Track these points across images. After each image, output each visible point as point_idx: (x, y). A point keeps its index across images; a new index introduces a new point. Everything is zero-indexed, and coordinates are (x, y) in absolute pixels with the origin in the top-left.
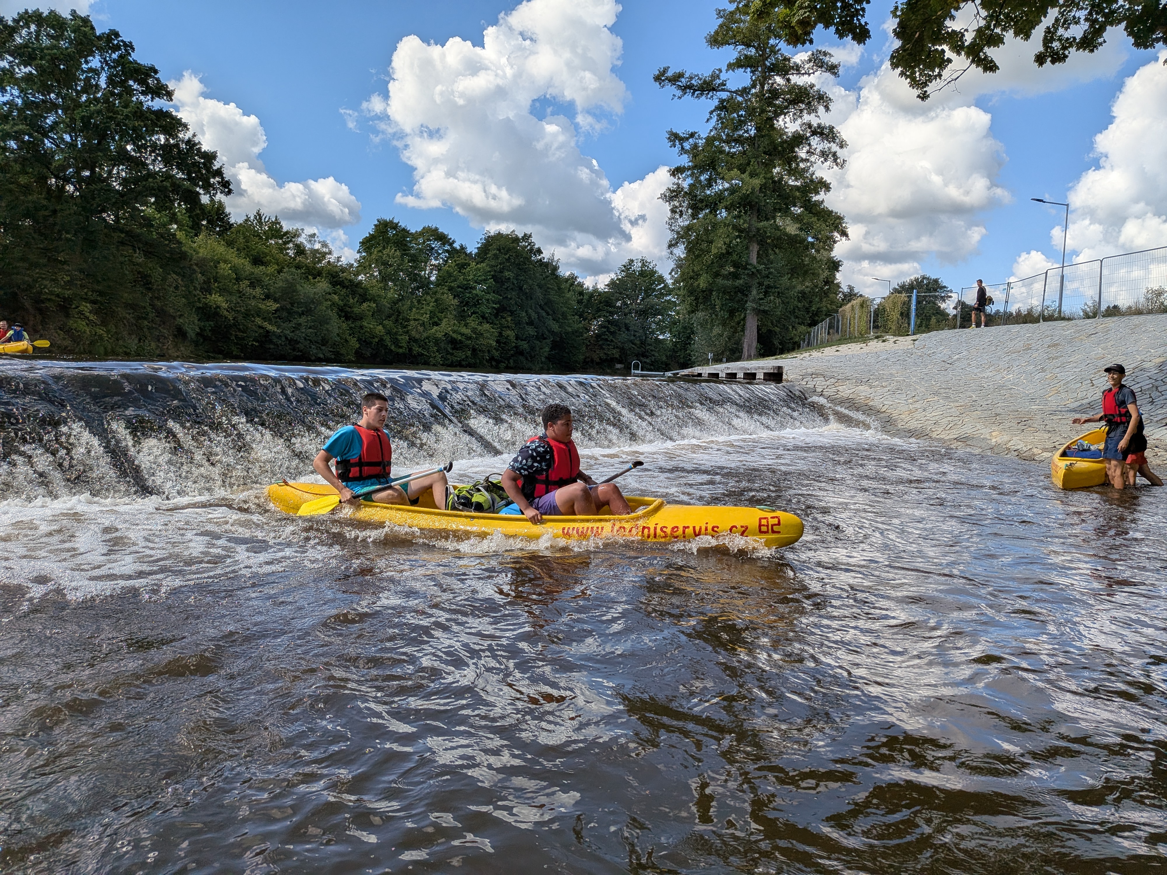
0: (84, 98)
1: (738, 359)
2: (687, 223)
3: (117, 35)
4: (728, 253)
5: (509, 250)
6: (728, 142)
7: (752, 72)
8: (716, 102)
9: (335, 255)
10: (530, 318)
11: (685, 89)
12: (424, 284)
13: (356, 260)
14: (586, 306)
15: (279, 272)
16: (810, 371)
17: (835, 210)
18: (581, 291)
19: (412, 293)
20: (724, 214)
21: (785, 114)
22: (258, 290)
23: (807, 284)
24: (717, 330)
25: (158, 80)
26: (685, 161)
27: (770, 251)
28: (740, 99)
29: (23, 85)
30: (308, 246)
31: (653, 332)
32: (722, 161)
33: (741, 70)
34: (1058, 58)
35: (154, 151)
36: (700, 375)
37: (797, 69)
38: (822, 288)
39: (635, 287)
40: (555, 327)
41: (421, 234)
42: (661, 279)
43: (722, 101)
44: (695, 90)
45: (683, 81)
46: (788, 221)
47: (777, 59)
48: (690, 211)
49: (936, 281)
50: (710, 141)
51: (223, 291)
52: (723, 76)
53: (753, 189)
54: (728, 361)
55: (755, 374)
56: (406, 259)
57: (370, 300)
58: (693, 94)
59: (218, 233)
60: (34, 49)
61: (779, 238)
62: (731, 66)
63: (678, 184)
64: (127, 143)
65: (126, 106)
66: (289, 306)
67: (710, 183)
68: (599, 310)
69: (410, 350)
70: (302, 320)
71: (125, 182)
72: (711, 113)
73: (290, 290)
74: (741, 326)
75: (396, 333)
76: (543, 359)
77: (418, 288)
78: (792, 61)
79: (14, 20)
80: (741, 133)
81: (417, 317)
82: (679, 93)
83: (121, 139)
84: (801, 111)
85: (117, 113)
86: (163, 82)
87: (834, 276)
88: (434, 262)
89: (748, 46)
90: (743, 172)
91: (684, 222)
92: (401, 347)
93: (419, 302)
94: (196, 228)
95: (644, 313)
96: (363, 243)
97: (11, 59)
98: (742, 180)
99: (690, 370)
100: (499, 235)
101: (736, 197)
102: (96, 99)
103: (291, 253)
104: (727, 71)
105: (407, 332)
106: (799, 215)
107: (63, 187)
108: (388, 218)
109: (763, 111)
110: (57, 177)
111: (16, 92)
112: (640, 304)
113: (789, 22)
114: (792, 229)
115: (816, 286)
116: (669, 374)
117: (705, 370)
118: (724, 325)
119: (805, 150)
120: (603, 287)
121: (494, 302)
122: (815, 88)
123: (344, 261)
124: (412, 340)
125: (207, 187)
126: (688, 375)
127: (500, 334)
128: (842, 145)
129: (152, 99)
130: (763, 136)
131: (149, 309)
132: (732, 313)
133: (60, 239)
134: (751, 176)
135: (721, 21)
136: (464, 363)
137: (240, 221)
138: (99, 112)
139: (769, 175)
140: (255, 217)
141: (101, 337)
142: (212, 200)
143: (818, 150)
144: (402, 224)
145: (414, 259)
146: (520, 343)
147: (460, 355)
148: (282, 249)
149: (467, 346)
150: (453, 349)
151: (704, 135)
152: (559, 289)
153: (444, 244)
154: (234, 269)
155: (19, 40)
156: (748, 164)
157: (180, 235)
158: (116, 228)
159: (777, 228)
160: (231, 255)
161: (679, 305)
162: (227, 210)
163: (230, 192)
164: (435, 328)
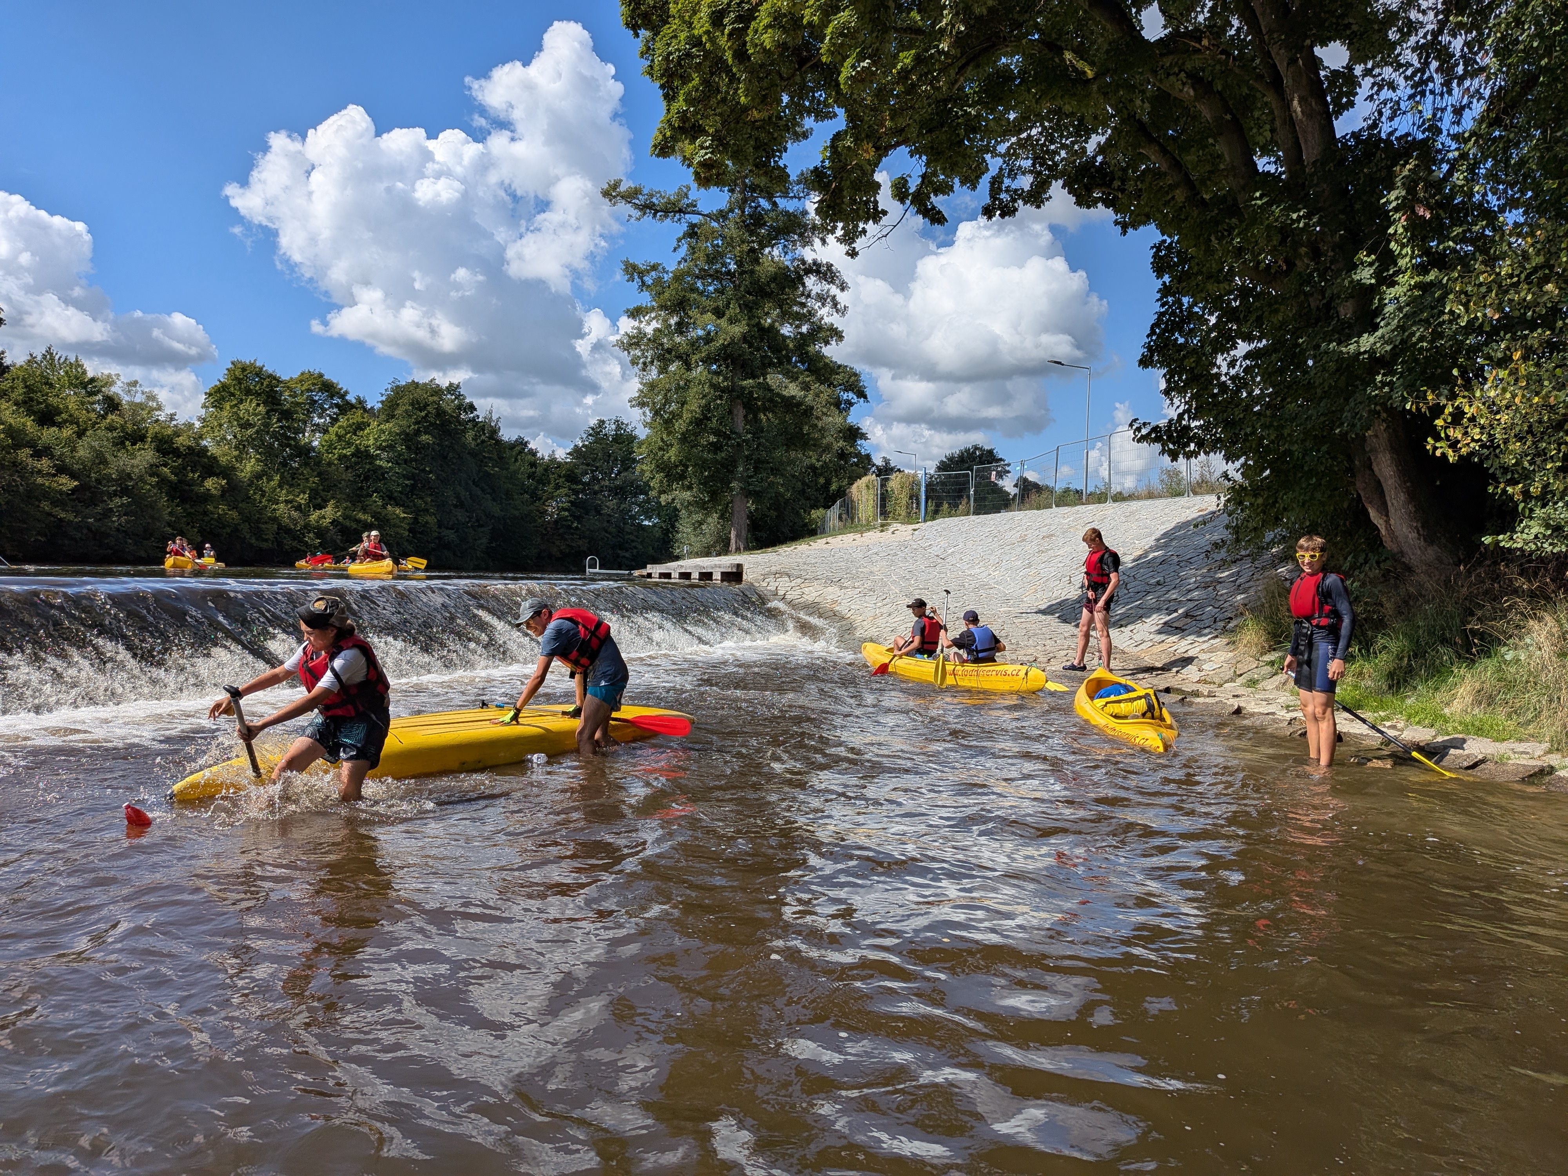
2: (651, 378)
4: (706, 418)
5: (427, 405)
6: (701, 278)
7: (729, 191)
8: (684, 227)
10: (458, 497)
11: (643, 209)
12: (303, 451)
13: (199, 418)
14: (540, 482)
15: (79, 436)
16: (774, 569)
17: (845, 364)
18: (533, 462)
19: (284, 464)
20: (699, 368)
21: (773, 246)
26: (647, 299)
27: (761, 416)
28: (715, 224)
30: (125, 399)
32: (694, 302)
33: (716, 188)
34: (1008, 211)
36: (649, 575)
39: (607, 457)
40: (496, 509)
41: (299, 381)
43: (692, 226)
44: (656, 212)
45: (641, 200)
48: (655, 364)
49: (991, 452)
50: (678, 277)
52: (692, 195)
53: (734, 338)
55: (711, 574)
56: (275, 415)
57: (219, 475)
58: (655, 215)
61: (771, 400)
63: (639, 329)
66: (93, 484)
67: (680, 329)
68: (559, 487)
69: (280, 544)
72: (679, 240)
73: (95, 462)
74: (729, 511)
75: (258, 521)
77: (292, 457)
80: (718, 266)
81: (290, 497)
82: (637, 213)
84: (793, 243)
87: (859, 445)
88: (316, 420)
90: (721, 316)
91: (648, 377)
92: (266, 540)
93: (293, 476)
95: (621, 492)
96: (210, 394)
98: (719, 326)
100: (415, 385)
101: (714, 347)
103: (99, 408)
104: (697, 188)
105: (275, 519)
108: (247, 359)
109: (744, 241)
112: (615, 479)
117: (662, 569)
118: (706, 509)
120: (563, 456)
121: (406, 477)
123: (180, 420)
126: (640, 576)
127: (415, 519)
128: (843, 287)
130: (745, 273)
132: (713, 493)
134: (731, 321)
137: (20, 362)
139: (753, 322)
140: (44, 356)
143: (814, 293)
144: (269, 369)
145: (287, 416)
146: (445, 532)
151: (672, 266)
152: (501, 458)
153: (331, 396)
154: (11, 433)
156: (728, 306)
159: (768, 388)
164: (318, 512)
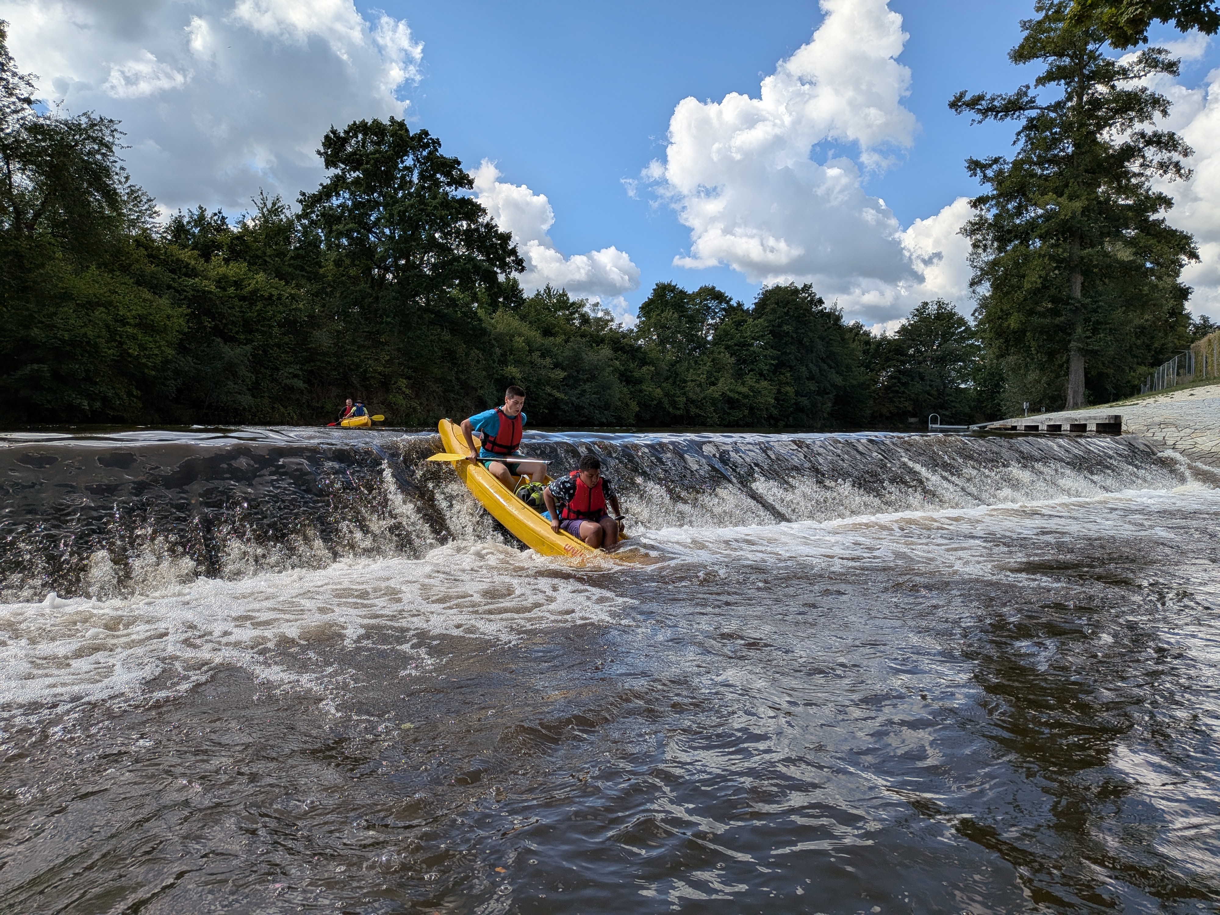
0: (400, 195)
1: (1061, 408)
2: (991, 258)
3: (426, 133)
4: (1044, 287)
5: (788, 303)
6: (1040, 164)
7: (1066, 84)
8: (1024, 122)
9: (617, 322)
10: (811, 372)
11: (985, 112)
12: (701, 344)
13: (636, 326)
14: (874, 357)
15: (567, 341)
16: (1157, 420)
17: (1180, 229)
18: (866, 340)
19: (689, 354)
20: (1038, 243)
21: (1110, 126)
22: (548, 360)
23: (1146, 317)
24: (1032, 376)
25: (460, 170)
26: (988, 189)
27: (1098, 282)
28: (1053, 115)
29: (353, 188)
30: (592, 315)
31: (953, 381)
32: (1034, 186)
33: (1053, 83)
35: (457, 237)
36: (1014, 428)
37: (1124, 73)
38: (1167, 321)
39: (930, 333)
40: (838, 380)
41: (699, 294)
42: (961, 321)
43: (1031, 120)
44: (998, 112)
45: (984, 105)
46: (1119, 245)
47: (1097, 66)
48: (996, 244)
50: (1017, 165)
51: (518, 362)
52: (1031, 93)
53: (1074, 213)
54: (1048, 411)
55: (1085, 426)
56: (684, 320)
57: (649, 364)
58: (996, 116)
59: (513, 309)
60: (361, 156)
61: (1109, 266)
62: (1041, 81)
63: (981, 217)
64: (436, 231)
65: (435, 198)
66: (575, 374)
67: (1019, 211)
68: (888, 359)
69: (688, 411)
70: (587, 386)
71: (434, 267)
72: (1018, 134)
73: (576, 359)
74: (1064, 370)
75: (674, 395)
76: (826, 415)
77: (694, 349)
78: (1117, 65)
79: (345, 132)
80: (1056, 152)
81: (695, 377)
82: (979, 117)
83: (430, 228)
84: (1131, 120)
85: (426, 205)
86: (466, 172)
87: (1182, 305)
88: (710, 321)
89: (1061, 55)
90: (1061, 195)
91: (988, 256)
92: (679, 409)
93: (696, 362)
94: (494, 305)
95: (942, 360)
96: (642, 308)
97: (343, 166)
98: (1058, 204)
99: (1001, 422)
100: (778, 288)
101: (1052, 223)
102: (410, 194)
103: (577, 322)
104: (1036, 86)
105: (684, 394)
106: (1133, 238)
107: (384, 276)
109: (1082, 125)
110: (379, 267)
111: (347, 195)
112: (936, 350)
113: (1116, 23)
114: (1125, 254)
115: (1159, 319)
116: (975, 427)
117: (1022, 422)
118: (1042, 369)
119: (1137, 163)
120: (892, 334)
121: (772, 358)
122: (1148, 92)
123: (625, 328)
124: (690, 401)
125: (504, 266)
126: (1000, 429)
127: (779, 391)
128: (1186, 152)
129: (456, 189)
130: (1083, 153)
131: (454, 382)
132: (1051, 355)
133: (382, 323)
134: (1071, 198)
135: (1026, 33)
136: (741, 423)
137: (532, 296)
138: (412, 206)
139: (1093, 196)
140: (545, 291)
141: (415, 409)
142: (508, 278)
143: (1155, 162)
144: (680, 286)
145: (691, 320)
146: (800, 399)
147: (737, 414)
148: (569, 319)
149: (744, 405)
150: (730, 408)
151: (1010, 159)
152: (843, 339)
153: (720, 303)
154: (528, 342)
155: (349, 149)
156: (1067, 185)
157: (481, 313)
158: (427, 309)
159: (1106, 255)
160: (525, 328)
161: (984, 348)
162: (521, 287)
163: (523, 269)
164: (712, 388)
